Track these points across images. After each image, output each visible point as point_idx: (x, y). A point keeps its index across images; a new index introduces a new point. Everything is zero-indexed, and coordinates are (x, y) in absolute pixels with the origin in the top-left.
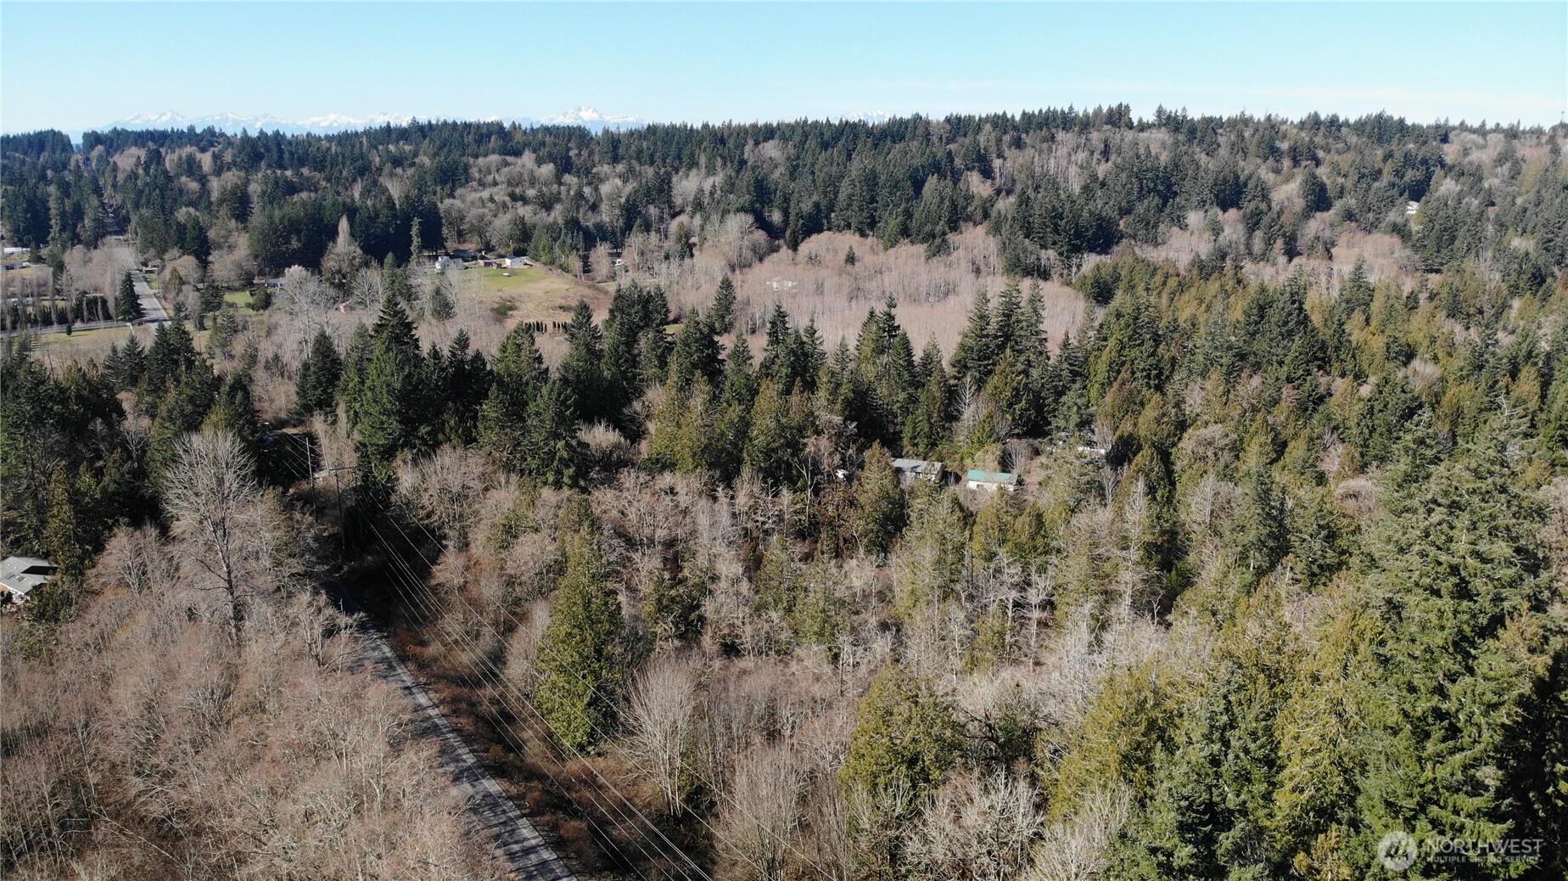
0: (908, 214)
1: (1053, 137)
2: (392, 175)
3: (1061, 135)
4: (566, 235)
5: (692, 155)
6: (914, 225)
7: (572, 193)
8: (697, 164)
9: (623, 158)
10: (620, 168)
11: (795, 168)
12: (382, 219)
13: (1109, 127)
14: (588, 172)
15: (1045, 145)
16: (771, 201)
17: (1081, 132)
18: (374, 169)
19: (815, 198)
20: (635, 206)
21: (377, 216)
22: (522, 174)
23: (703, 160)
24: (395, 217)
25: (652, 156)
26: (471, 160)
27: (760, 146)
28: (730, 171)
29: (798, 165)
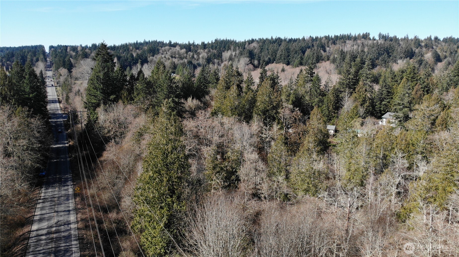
0: (302, 59)
1: (345, 42)
2: (135, 51)
3: (347, 42)
4: (188, 66)
5: (229, 47)
6: (304, 61)
7: (191, 56)
8: (230, 49)
9: (207, 48)
10: (206, 50)
11: (262, 49)
12: (129, 60)
13: (363, 39)
14: (196, 51)
15: (343, 44)
16: (254, 58)
17: (354, 41)
18: (130, 50)
19: (269, 56)
20: (210, 59)
21: (127, 59)
22: (175, 52)
23: (232, 48)
24: (133, 60)
25: (216, 47)
26: (160, 48)
27: (250, 45)
28: (241, 49)
29: (263, 48)
